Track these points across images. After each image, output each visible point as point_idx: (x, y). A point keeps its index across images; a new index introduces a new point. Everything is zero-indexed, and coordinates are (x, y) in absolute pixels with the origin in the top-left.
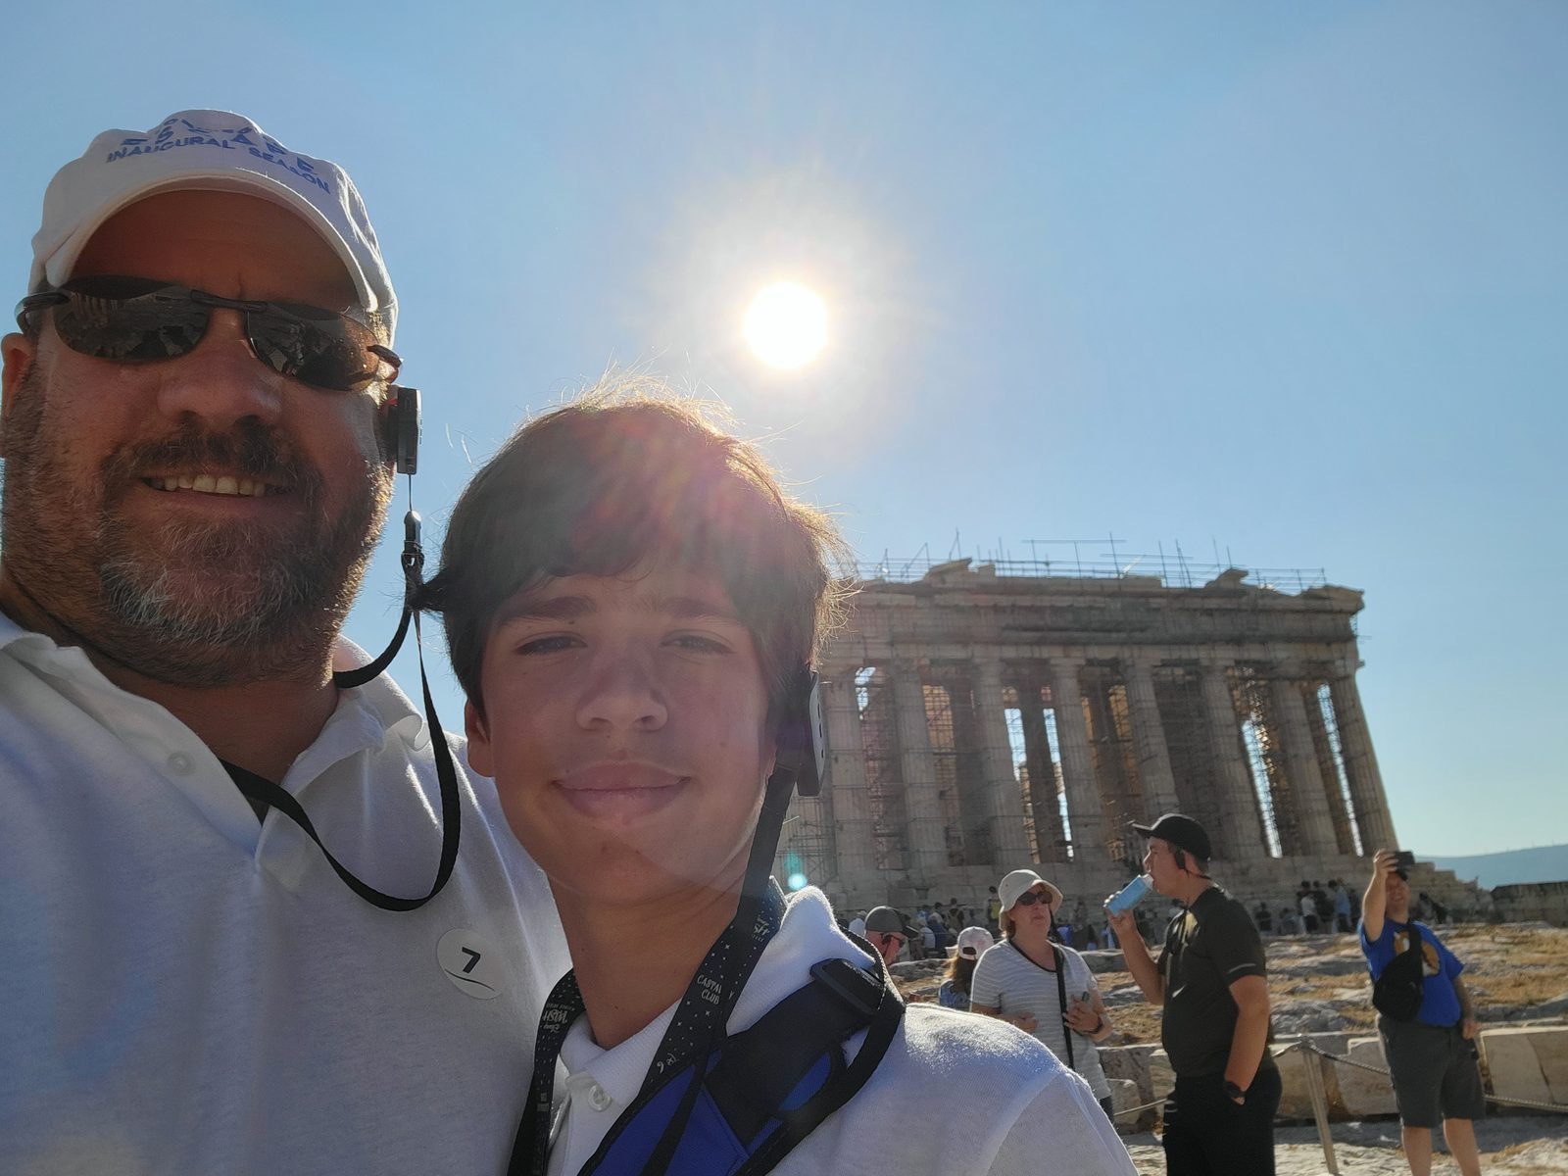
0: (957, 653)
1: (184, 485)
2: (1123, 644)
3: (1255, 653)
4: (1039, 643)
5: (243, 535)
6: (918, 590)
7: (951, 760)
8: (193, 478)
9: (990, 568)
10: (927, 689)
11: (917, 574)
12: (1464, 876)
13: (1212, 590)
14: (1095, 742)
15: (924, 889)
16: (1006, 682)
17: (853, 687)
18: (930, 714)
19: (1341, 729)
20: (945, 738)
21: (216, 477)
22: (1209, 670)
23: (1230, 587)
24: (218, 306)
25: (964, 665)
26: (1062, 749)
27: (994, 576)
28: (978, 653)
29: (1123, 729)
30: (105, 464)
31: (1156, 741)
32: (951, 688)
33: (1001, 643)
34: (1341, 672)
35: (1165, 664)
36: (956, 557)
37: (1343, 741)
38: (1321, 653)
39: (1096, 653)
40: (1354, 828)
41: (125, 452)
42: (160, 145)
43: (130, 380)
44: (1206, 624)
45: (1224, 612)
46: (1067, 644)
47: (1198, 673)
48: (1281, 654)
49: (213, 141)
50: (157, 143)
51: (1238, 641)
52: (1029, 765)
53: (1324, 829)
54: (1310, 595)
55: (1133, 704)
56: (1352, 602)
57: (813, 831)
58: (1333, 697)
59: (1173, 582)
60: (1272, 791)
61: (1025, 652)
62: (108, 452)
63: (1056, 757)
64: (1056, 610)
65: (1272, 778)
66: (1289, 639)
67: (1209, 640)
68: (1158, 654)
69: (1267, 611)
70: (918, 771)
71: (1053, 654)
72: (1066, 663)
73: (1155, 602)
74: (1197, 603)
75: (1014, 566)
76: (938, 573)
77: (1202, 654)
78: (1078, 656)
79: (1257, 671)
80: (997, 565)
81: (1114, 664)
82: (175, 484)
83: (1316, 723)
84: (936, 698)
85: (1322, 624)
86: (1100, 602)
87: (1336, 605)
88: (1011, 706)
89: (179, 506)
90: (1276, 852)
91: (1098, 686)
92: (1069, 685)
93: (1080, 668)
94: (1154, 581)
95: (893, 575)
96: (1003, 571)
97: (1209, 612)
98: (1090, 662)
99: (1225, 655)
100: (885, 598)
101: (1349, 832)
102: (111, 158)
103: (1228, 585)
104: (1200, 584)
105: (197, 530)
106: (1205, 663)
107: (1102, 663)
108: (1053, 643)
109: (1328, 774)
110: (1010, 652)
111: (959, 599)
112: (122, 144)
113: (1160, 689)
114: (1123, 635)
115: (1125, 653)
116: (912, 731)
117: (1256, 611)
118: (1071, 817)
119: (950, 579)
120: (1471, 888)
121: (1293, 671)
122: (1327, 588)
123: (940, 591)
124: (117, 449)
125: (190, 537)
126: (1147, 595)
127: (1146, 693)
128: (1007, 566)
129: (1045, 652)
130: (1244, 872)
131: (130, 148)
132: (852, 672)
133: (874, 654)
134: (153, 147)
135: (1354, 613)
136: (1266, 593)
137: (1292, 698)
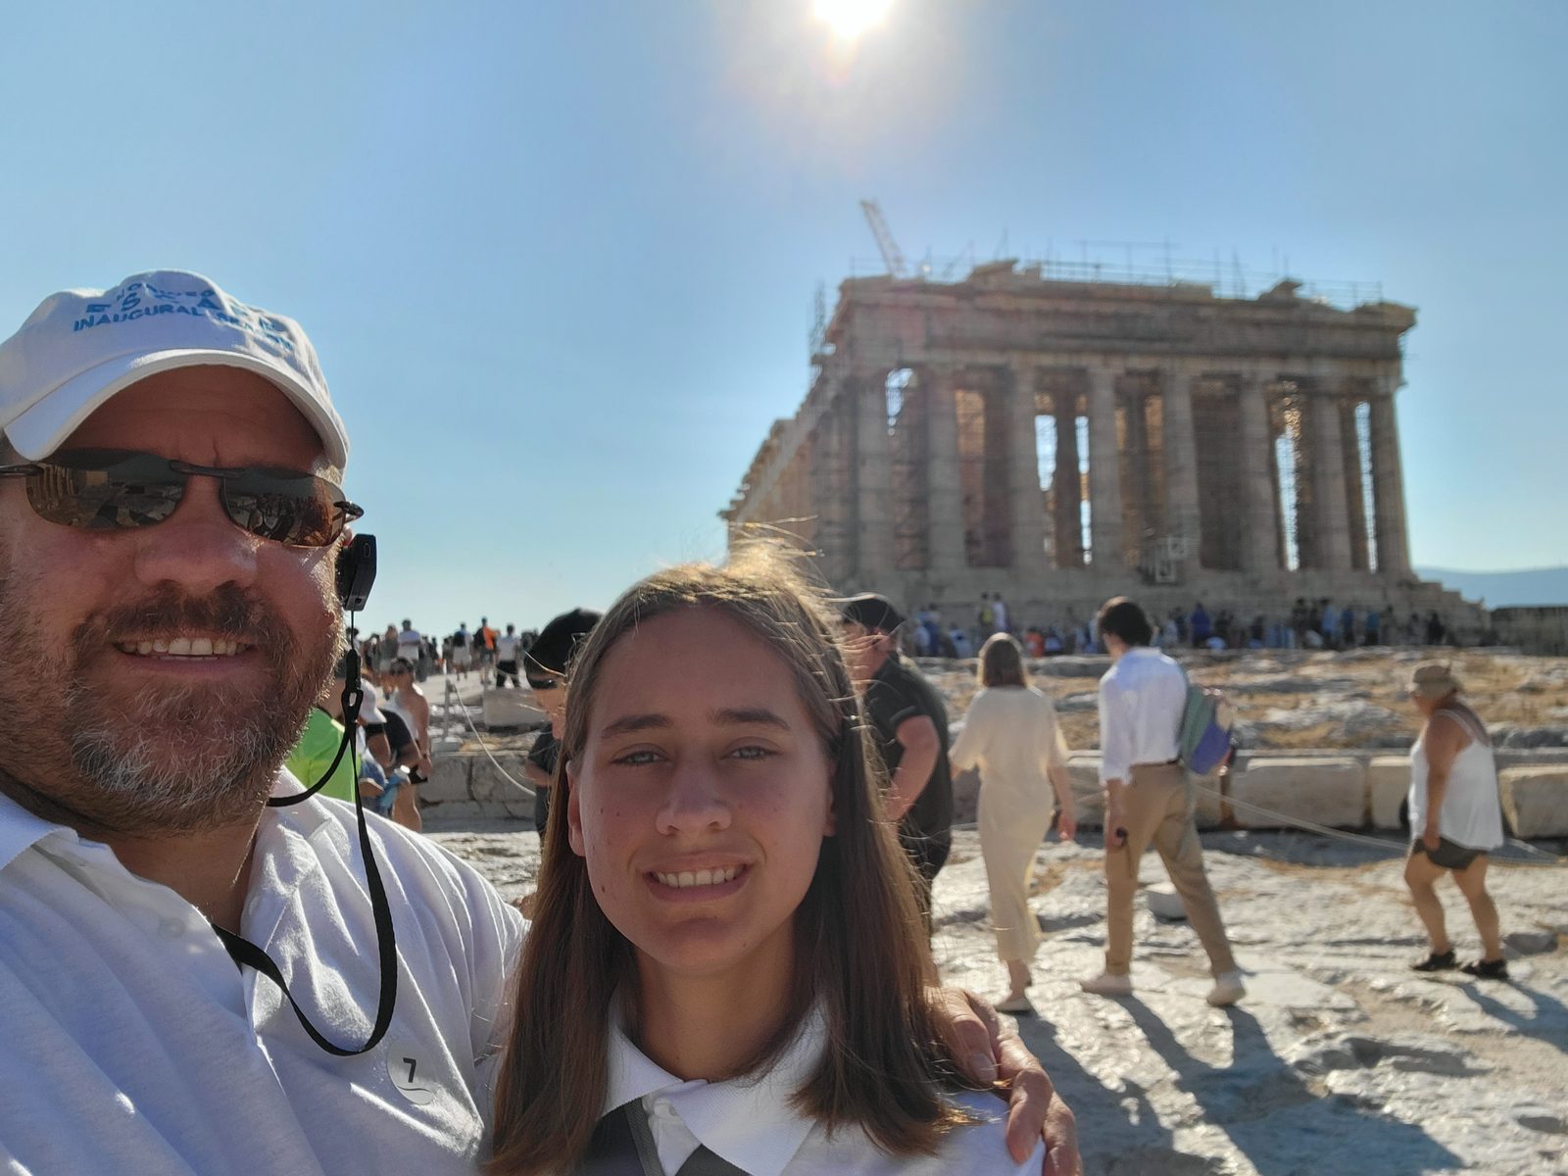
0: (997, 359)
1: (159, 648)
2: (1163, 354)
3: (1298, 368)
4: (1078, 351)
5: (217, 697)
6: (960, 292)
7: (980, 467)
8: (168, 642)
9: (1034, 271)
10: (960, 395)
11: (959, 275)
12: (1469, 596)
13: (1265, 301)
14: (1125, 454)
15: (939, 589)
16: (1041, 388)
17: (882, 391)
18: (962, 421)
19: (1374, 447)
20: (976, 444)
21: (191, 639)
22: (1249, 384)
23: (1283, 300)
24: (193, 474)
25: (999, 371)
26: (1091, 459)
27: (1038, 278)
28: (1015, 360)
29: (1155, 441)
30: (78, 633)
31: (1186, 454)
32: (986, 395)
33: (1042, 349)
34: (1382, 391)
35: (1206, 376)
36: (1002, 257)
37: (1374, 460)
38: (1364, 371)
39: (1137, 363)
40: (1372, 546)
41: (99, 621)
42: (128, 312)
43: (108, 549)
44: (1253, 337)
45: (1273, 324)
46: (1108, 353)
47: (1237, 386)
48: (1326, 370)
49: (182, 309)
50: (125, 309)
51: (1282, 355)
52: (1057, 475)
53: (1340, 544)
54: (1363, 311)
55: (1168, 417)
56: (1403, 319)
57: (835, 530)
58: (1373, 417)
59: (1225, 292)
60: (1298, 506)
61: (1064, 361)
62: (82, 621)
63: (1084, 467)
64: (1100, 317)
65: (1300, 494)
66: (1336, 355)
67: (1252, 353)
68: (1199, 366)
69: (1318, 326)
70: (943, 476)
71: (1093, 363)
72: (1104, 372)
73: (1204, 312)
74: (1247, 314)
75: (1063, 268)
76: (982, 273)
77: (1244, 367)
78: (1118, 366)
79: (1299, 386)
80: (1045, 267)
81: (1154, 375)
82: (150, 648)
83: (1349, 441)
84: (970, 404)
85: (1369, 341)
86: (1146, 310)
87: (1388, 322)
88: (1043, 412)
89: (153, 673)
90: (1293, 563)
91: (1134, 398)
92: (1105, 394)
93: (1118, 380)
94: (1205, 290)
95: (935, 274)
96: (1050, 274)
97: (1258, 325)
98: (1130, 373)
99: (1267, 369)
100: (922, 298)
101: (1365, 551)
102: (77, 327)
103: (1281, 296)
104: (1252, 294)
105: (171, 695)
106: (1246, 376)
107: (1139, 374)
108: (1095, 351)
109: (1353, 491)
110: (1047, 360)
111: (1001, 302)
112: (88, 311)
113: (1199, 402)
114: (1166, 346)
115: (1166, 364)
116: (941, 437)
117: (1306, 324)
118: (1093, 525)
119: (993, 282)
120: (1475, 608)
121: (1334, 387)
122: (1382, 304)
123: (981, 293)
124: (90, 617)
125: (165, 702)
126: (1196, 304)
127: (1182, 406)
128: (1054, 268)
129: (1084, 361)
130: (1255, 583)
131: (98, 316)
132: (883, 375)
133: (909, 357)
134: (121, 315)
135: (1404, 329)
136: (1319, 307)
137: (1329, 416)
